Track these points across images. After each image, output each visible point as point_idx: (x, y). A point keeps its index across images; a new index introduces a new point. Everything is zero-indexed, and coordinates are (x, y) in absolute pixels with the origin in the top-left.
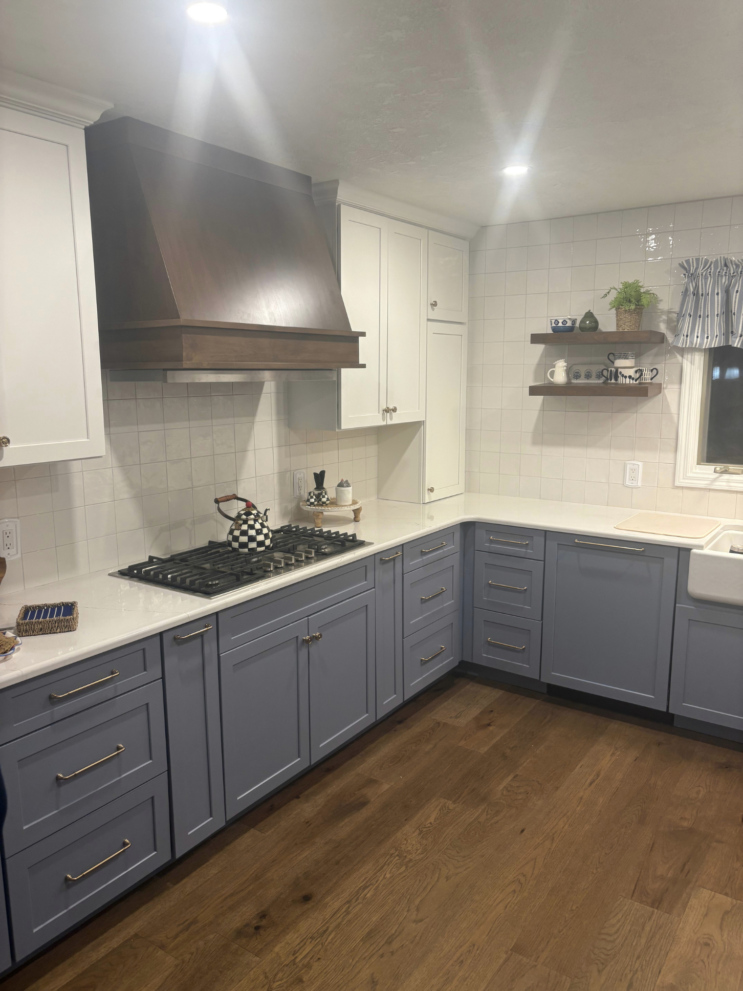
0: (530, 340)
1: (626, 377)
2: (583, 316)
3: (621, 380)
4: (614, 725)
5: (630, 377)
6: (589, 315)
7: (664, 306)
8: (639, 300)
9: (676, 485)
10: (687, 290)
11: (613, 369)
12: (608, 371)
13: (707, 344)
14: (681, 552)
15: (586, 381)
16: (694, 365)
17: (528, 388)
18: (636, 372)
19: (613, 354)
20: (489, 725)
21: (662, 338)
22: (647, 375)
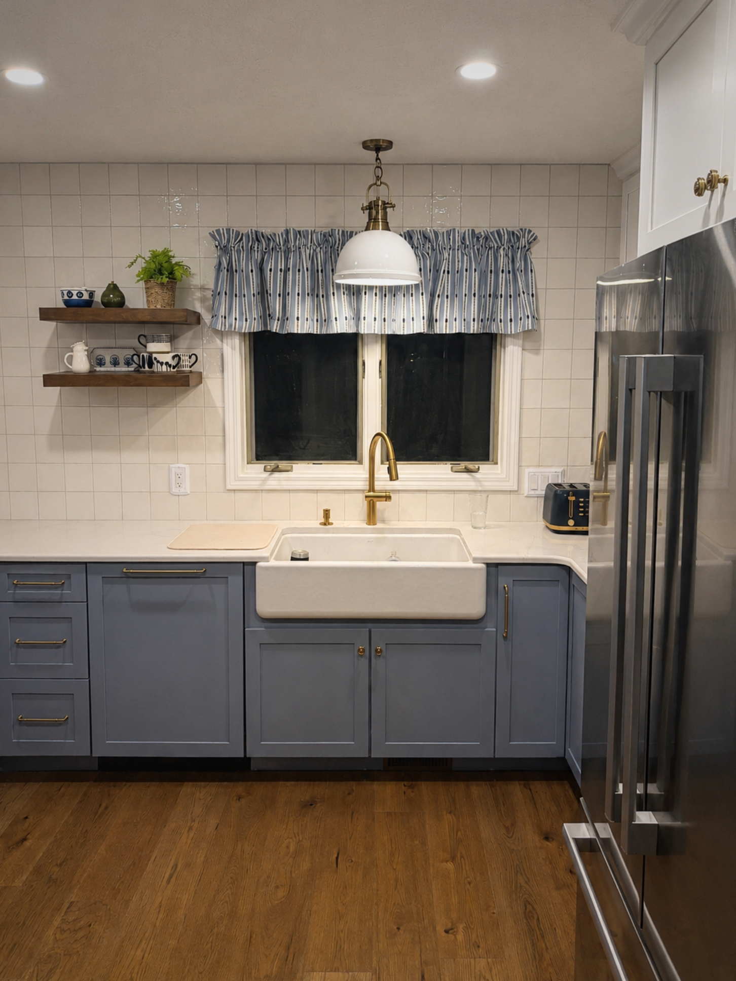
0: (39, 316)
1: (162, 364)
2: (105, 289)
3: (157, 368)
4: (187, 789)
5: (167, 363)
6: (113, 288)
7: (196, 281)
8: (171, 273)
9: (228, 488)
10: (220, 264)
11: (145, 355)
12: (139, 356)
13: (246, 328)
14: (245, 567)
15: (113, 369)
16: (235, 350)
17: (42, 378)
18: (174, 357)
19: (145, 336)
20: (25, 839)
21: (197, 319)
22: (186, 362)
